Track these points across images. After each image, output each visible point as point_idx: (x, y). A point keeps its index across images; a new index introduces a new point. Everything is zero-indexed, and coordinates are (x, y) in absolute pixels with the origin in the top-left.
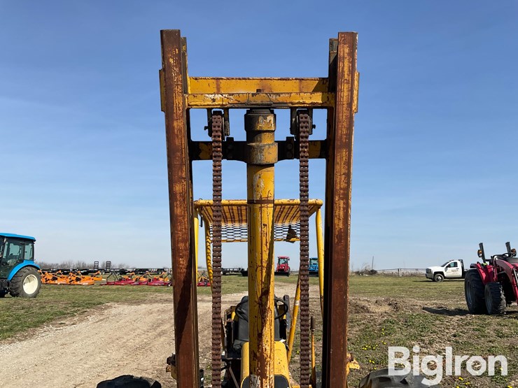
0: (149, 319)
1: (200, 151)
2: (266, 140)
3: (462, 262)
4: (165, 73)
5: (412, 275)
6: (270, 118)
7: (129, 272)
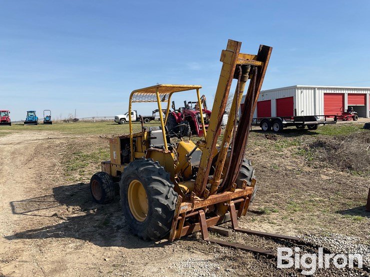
3: (136, 112)
5: (102, 121)
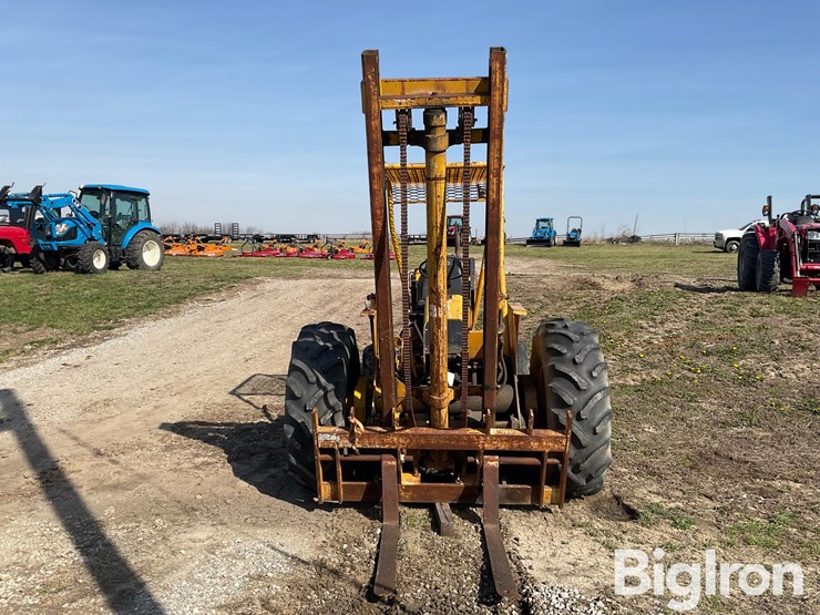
0: (313, 296)
1: (389, 139)
2: (440, 133)
4: (365, 85)
5: (696, 244)
6: (443, 116)
7: (267, 239)
